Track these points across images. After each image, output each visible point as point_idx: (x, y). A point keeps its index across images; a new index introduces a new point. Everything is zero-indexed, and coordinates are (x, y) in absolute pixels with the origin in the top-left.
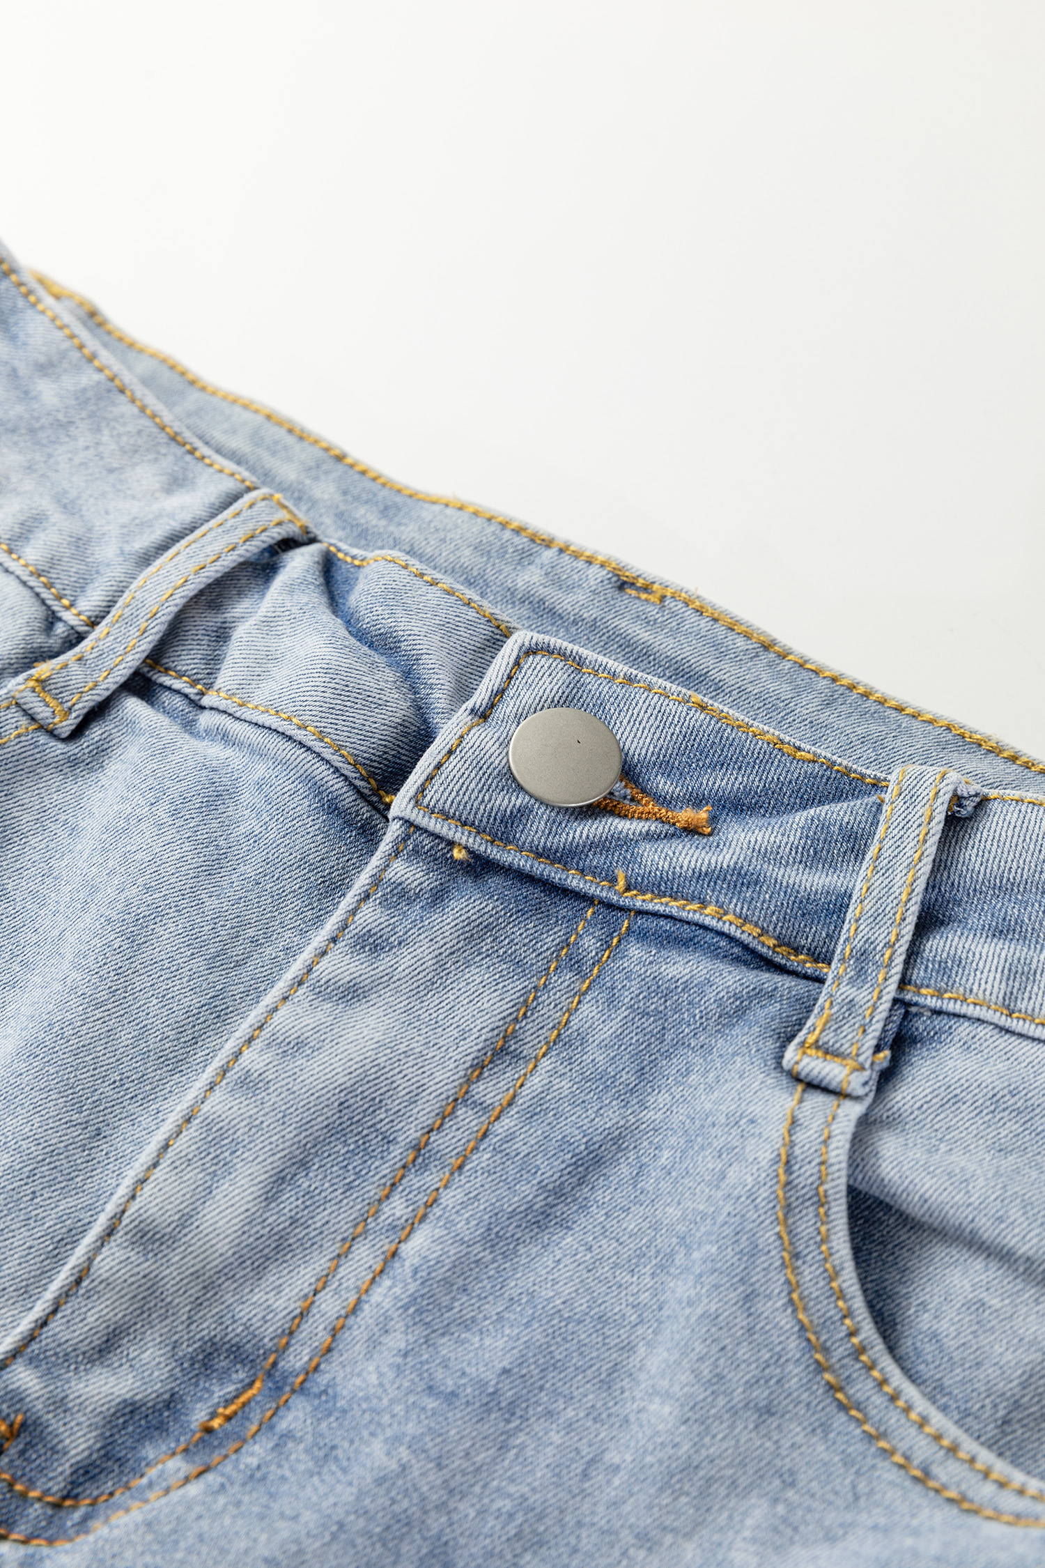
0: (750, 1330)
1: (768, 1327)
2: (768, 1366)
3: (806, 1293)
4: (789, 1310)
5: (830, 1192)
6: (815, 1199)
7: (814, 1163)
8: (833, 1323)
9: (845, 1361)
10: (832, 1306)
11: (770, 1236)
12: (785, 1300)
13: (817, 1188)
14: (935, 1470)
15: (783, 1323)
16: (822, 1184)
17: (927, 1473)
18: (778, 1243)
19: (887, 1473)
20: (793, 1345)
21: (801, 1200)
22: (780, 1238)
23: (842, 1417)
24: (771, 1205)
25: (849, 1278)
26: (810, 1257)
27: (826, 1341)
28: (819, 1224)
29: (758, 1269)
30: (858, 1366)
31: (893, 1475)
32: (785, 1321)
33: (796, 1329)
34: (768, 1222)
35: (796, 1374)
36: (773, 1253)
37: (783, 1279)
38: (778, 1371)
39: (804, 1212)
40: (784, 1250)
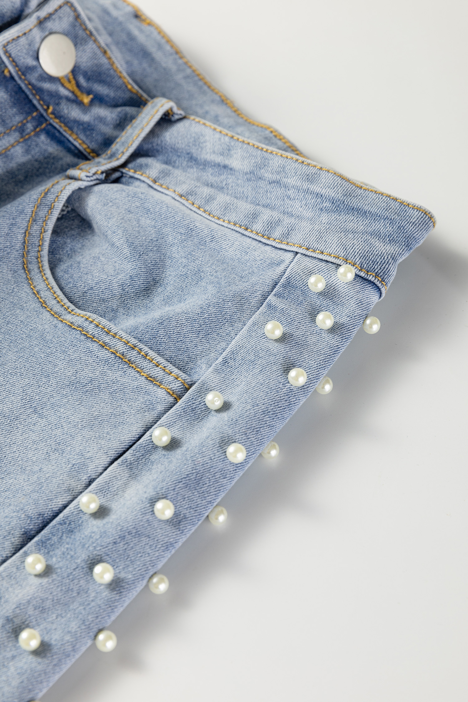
0: (7, 234)
1: (13, 236)
2: (7, 247)
3: (31, 233)
4: (23, 235)
5: (56, 206)
6: (50, 206)
7: (55, 195)
8: (35, 245)
9: (33, 257)
10: (37, 240)
11: (29, 210)
12: (24, 231)
13: (52, 203)
14: (41, 292)
15: (19, 237)
16: (54, 202)
17: (38, 292)
18: (31, 213)
19: (27, 289)
20: (19, 246)
21: (45, 204)
22: (32, 212)
23: (23, 271)
24: (35, 201)
25: (48, 236)
26: (38, 223)
27: (30, 249)
28: (47, 214)
29: (20, 218)
30: (36, 260)
31: (28, 290)
32: (20, 237)
33: (22, 241)
34: (31, 206)
35: (15, 254)
36: (28, 216)
37: (26, 225)
38: (10, 250)
39: (44, 209)
40: (32, 217)
